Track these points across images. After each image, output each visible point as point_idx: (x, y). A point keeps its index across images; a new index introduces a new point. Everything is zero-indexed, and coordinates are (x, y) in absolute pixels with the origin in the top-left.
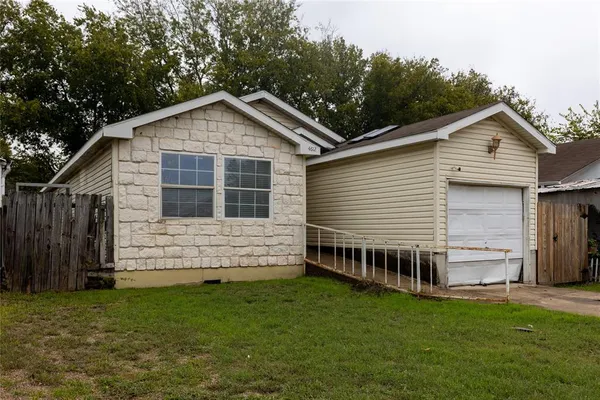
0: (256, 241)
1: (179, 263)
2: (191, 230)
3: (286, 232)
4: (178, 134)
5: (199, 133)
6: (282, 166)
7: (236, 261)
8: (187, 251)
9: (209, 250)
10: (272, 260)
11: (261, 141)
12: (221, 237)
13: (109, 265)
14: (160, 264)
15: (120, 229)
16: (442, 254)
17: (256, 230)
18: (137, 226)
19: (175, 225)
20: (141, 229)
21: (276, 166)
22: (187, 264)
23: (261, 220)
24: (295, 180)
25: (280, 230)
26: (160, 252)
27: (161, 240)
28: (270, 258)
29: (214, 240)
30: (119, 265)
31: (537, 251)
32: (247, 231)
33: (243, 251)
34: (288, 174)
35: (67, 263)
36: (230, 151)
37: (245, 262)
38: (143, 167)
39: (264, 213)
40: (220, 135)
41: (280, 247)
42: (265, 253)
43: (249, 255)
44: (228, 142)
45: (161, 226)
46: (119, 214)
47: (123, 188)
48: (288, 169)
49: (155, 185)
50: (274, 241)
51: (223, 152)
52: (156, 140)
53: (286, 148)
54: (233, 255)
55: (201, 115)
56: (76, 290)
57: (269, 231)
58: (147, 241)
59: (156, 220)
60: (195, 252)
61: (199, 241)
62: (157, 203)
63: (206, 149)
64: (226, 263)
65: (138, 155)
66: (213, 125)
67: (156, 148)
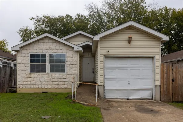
0: (60, 80)
1: (35, 86)
2: (38, 76)
3: (71, 77)
4: (35, 48)
5: (41, 47)
6: (69, 55)
7: (53, 86)
8: (37, 83)
9: (44, 82)
10: (66, 86)
11: (61, 48)
12: (48, 79)
13: (15, 86)
14: (29, 86)
15: (18, 76)
16: (101, 85)
17: (60, 77)
18: (23, 75)
19: (34, 75)
20: (24, 76)
21: (67, 55)
22: (37, 87)
23: (62, 73)
24: (74, 59)
25: (69, 76)
26: (29, 83)
27: (30, 79)
28: (65, 85)
29: (46, 80)
30: (18, 86)
31: (160, 86)
32: (57, 77)
33: (55, 83)
34: (72, 58)
35: (4, 85)
36: (51, 52)
37: (56, 86)
38: (24, 58)
39: (63, 71)
40: (48, 47)
41: (69, 82)
42: (63, 84)
43: (58, 85)
44: (50, 49)
45: (30, 75)
46: (18, 72)
47: (19, 64)
48: (71, 56)
49: (28, 63)
50: (66, 80)
51: (49, 52)
52: (28, 50)
53: (71, 49)
54: (52, 84)
55: (41, 41)
56: (7, 92)
57: (64, 77)
58: (26, 80)
59: (28, 73)
60: (40, 83)
61: (41, 80)
62: (29, 69)
63: (43, 52)
64: (50, 87)
65: (23, 55)
66: (45, 44)
67: (28, 53)
